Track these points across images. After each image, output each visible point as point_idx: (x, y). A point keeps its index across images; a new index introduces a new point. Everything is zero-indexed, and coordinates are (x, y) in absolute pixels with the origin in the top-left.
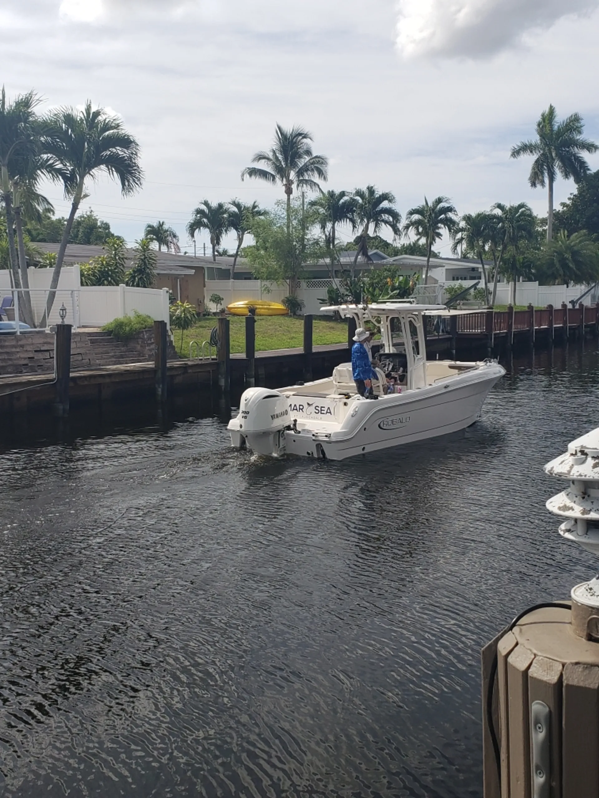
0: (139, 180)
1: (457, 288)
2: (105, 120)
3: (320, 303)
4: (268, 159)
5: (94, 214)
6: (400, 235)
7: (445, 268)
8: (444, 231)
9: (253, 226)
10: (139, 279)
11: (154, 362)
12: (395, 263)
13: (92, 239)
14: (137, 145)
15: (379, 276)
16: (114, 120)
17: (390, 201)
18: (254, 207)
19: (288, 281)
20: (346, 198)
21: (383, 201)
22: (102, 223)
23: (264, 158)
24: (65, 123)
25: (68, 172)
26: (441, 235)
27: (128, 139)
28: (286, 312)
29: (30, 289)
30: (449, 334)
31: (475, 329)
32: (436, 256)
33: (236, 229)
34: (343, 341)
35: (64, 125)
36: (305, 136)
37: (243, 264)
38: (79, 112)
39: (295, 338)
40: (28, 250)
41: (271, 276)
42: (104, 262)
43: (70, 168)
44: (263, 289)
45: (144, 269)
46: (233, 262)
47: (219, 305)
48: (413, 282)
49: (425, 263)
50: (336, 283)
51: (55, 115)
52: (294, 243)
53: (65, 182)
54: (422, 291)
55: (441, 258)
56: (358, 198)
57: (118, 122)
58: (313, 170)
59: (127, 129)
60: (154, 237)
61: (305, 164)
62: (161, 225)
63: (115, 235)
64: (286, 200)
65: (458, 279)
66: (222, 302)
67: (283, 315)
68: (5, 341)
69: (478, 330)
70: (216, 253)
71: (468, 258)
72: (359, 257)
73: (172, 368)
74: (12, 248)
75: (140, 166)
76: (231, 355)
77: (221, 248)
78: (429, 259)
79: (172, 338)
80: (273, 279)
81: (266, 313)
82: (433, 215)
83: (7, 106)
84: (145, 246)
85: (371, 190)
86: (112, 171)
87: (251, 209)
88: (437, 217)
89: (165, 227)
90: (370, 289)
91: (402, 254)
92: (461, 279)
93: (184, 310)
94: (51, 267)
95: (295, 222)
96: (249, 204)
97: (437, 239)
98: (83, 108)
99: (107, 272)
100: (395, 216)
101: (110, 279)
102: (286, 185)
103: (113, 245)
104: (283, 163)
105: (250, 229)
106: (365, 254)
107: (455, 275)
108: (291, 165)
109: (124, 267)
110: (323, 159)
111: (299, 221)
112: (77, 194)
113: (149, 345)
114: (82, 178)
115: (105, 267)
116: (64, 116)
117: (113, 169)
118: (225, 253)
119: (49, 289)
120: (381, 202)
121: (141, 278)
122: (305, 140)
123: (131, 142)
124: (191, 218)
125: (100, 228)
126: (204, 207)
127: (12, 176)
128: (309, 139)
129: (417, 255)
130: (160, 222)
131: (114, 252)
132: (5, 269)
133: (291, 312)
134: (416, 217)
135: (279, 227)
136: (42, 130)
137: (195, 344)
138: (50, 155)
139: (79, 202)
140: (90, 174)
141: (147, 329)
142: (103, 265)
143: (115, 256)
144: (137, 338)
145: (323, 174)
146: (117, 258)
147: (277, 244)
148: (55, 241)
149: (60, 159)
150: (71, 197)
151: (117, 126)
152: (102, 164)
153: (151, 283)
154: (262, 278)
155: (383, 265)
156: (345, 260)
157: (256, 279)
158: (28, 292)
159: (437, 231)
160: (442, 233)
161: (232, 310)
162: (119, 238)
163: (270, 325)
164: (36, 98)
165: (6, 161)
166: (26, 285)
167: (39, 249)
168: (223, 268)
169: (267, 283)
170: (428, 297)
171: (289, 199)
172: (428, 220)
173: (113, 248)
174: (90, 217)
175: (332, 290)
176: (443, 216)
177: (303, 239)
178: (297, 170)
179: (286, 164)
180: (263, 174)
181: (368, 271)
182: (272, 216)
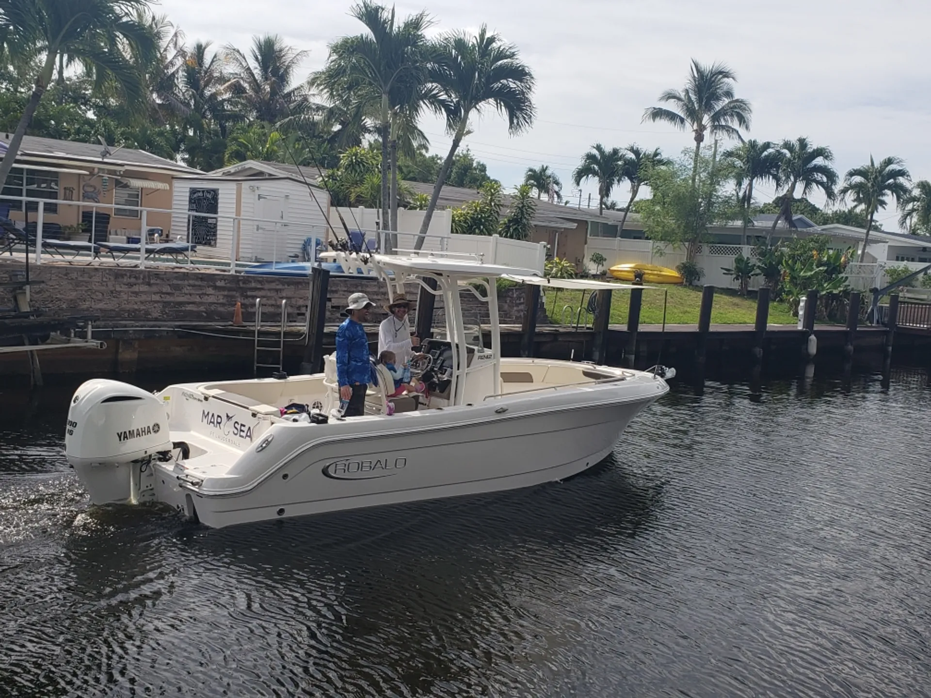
0: (530, 117)
1: (902, 270)
2: (499, 48)
3: (724, 273)
4: (679, 99)
5: (471, 153)
6: (834, 200)
7: (889, 244)
8: (890, 198)
9: (652, 176)
10: (514, 230)
11: (521, 325)
12: (824, 232)
13: (467, 180)
14: (532, 78)
15: (802, 247)
16: (510, 48)
17: (826, 157)
18: (656, 154)
19: (687, 244)
20: (770, 150)
21: (817, 157)
22: (478, 163)
23: (674, 97)
24: (455, 49)
25: (452, 104)
26: (886, 204)
27: (523, 70)
28: (680, 281)
29: (398, 231)
30: (885, 327)
31: (920, 324)
32: (876, 229)
33: (631, 180)
34: (748, 321)
35: (454, 51)
36: (726, 75)
37: (634, 220)
38: (471, 36)
39: (689, 313)
40: (400, 188)
41: (667, 237)
42: (478, 209)
43: (454, 100)
44: (655, 251)
45: (521, 218)
46: (622, 217)
47: (600, 266)
48: (845, 258)
49: (864, 236)
50: (747, 251)
51: (446, 39)
52: (700, 200)
53: (448, 116)
54: (855, 270)
55: (883, 232)
56: (785, 151)
57: (513, 51)
58: (732, 115)
59: (522, 59)
60: (535, 183)
61: (723, 108)
62: (544, 170)
63: (492, 178)
64: (695, 148)
65: (903, 260)
66: (604, 263)
67: (675, 284)
68: (367, 286)
69: (924, 324)
70: (603, 206)
71: (918, 235)
72: (779, 222)
73: (542, 334)
74: (384, 185)
75: (533, 102)
76: (609, 325)
77: (609, 201)
78: (868, 232)
79: (544, 300)
80: (669, 241)
81: (655, 280)
82: (880, 179)
83: (395, 28)
84: (524, 193)
85: (803, 143)
86: (501, 105)
87: (651, 157)
88: (883, 181)
89: (548, 172)
90: (790, 262)
91: (832, 223)
92: (908, 260)
93: (562, 268)
94: (421, 209)
95: (703, 175)
96: (651, 151)
97: (880, 208)
98: (477, 33)
99: (480, 220)
100: (831, 176)
101: (482, 227)
102: (696, 131)
103: (490, 190)
104: (696, 105)
105: (647, 180)
106: (788, 219)
107: (900, 254)
108: (706, 108)
109: (498, 214)
110: (745, 104)
111: (708, 173)
112: (460, 130)
113: (518, 305)
114: (467, 112)
115: (478, 214)
116: (455, 41)
117: (502, 104)
118: (613, 206)
119: (418, 233)
120: (814, 159)
121: (516, 228)
122: (726, 80)
123: (526, 74)
124: (579, 163)
125: (475, 169)
126: (595, 152)
127: (392, 105)
128: (731, 79)
129: (852, 226)
130: (543, 166)
131: (489, 198)
132: (373, 208)
133: (686, 281)
134: (858, 179)
135: (684, 180)
136: (430, 55)
137: (570, 309)
138: (435, 85)
139: (460, 139)
140: (476, 108)
141: (517, 287)
142: (476, 211)
143: (490, 202)
144: (506, 297)
145: (744, 122)
146: (493, 204)
147: (679, 200)
148: (425, 180)
149: (445, 89)
150: (453, 132)
151: (512, 55)
152: (491, 97)
153: (526, 236)
154: (654, 238)
155: (809, 234)
156: (760, 224)
157: (647, 238)
158: (396, 235)
159: (881, 198)
160: (886, 201)
161: (615, 274)
162: (496, 182)
163: (659, 295)
164: (428, 19)
165: (388, 89)
166: (395, 228)
167: (412, 189)
168: (610, 223)
169: (661, 245)
170: (863, 278)
171: (698, 147)
172: (872, 184)
173: (489, 193)
174: (465, 156)
175: (741, 259)
176: (891, 181)
177: (711, 195)
178: (712, 114)
179: (700, 107)
180: (671, 116)
181: (790, 240)
182: (677, 166)
